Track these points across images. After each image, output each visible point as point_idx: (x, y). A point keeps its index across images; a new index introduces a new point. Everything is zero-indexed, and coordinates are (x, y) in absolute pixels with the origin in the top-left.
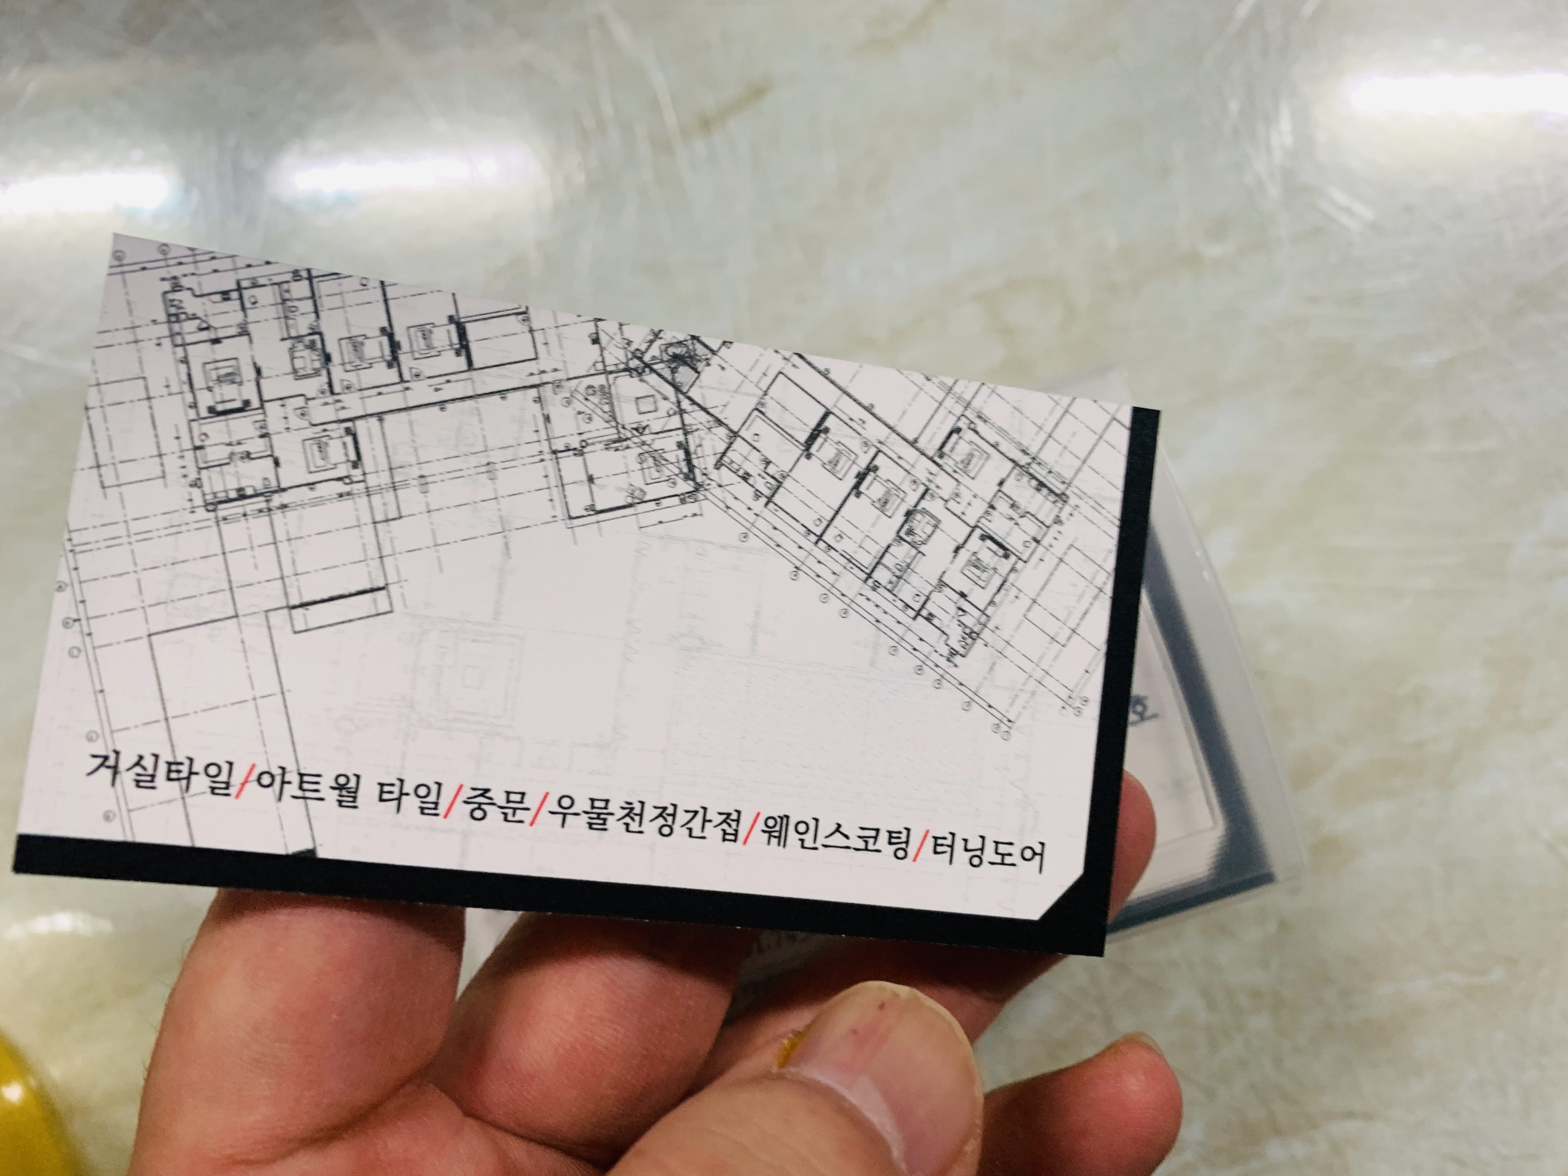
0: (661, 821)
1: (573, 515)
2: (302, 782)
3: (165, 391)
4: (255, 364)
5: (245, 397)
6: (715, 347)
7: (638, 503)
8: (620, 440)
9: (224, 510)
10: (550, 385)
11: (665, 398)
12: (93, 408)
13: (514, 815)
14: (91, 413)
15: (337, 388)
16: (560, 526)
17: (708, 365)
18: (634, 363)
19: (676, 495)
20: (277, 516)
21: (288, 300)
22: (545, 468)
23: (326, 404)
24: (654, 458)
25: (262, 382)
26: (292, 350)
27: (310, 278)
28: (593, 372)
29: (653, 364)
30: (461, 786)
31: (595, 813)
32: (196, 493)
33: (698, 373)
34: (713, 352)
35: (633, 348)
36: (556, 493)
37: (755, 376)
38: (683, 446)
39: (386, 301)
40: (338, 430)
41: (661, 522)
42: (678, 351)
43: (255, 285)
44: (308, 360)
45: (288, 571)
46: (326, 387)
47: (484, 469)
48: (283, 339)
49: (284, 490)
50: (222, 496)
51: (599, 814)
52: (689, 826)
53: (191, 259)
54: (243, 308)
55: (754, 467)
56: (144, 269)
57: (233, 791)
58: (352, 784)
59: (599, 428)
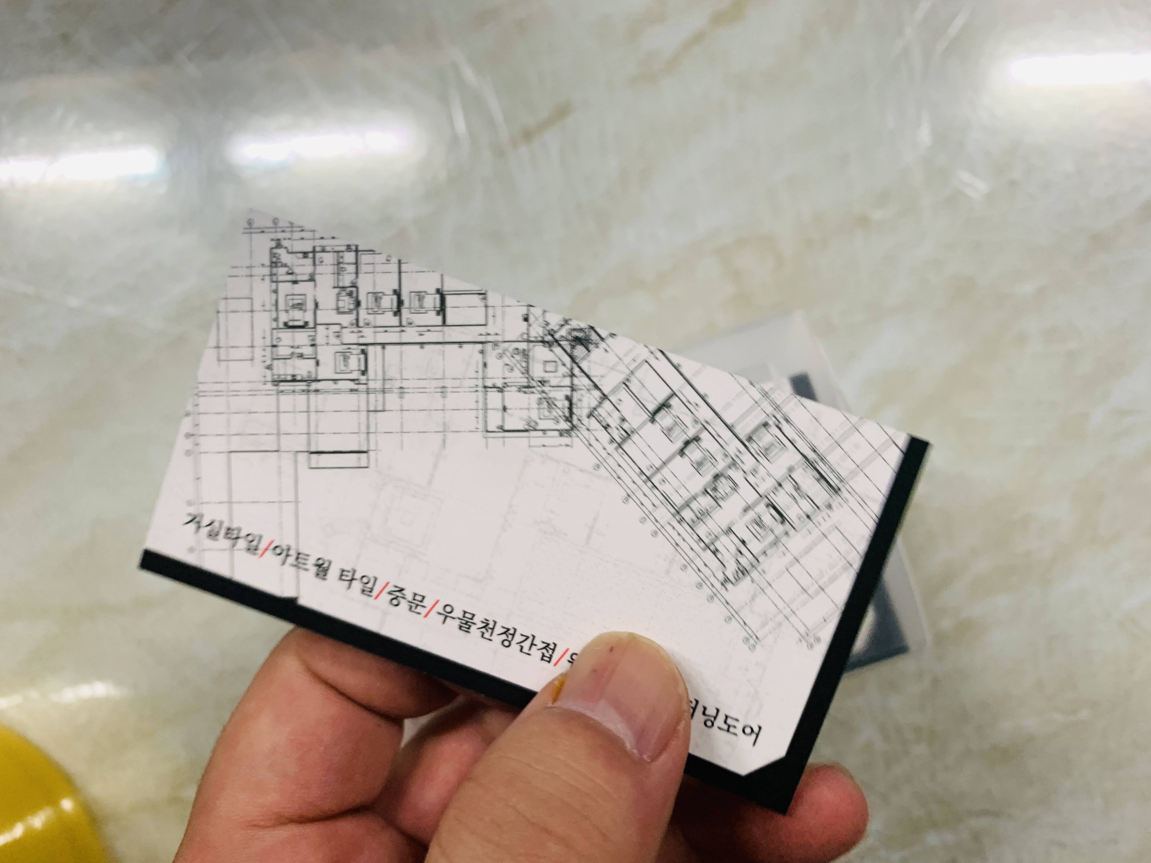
0: (504, 637)
1: (489, 429)
2: (297, 558)
3: (262, 308)
4: (315, 300)
5: (306, 320)
6: (603, 336)
7: (531, 430)
8: (528, 387)
9: (283, 386)
10: (491, 344)
11: (564, 365)
12: (222, 312)
13: (416, 608)
14: (220, 315)
15: (361, 324)
16: (479, 436)
17: (597, 347)
18: (549, 338)
19: (558, 430)
20: (312, 396)
21: (342, 263)
22: (477, 396)
23: (352, 332)
24: (549, 404)
25: (318, 312)
26: (338, 294)
27: (357, 251)
28: (520, 339)
29: (561, 341)
30: (388, 584)
31: (466, 621)
32: (268, 373)
33: (589, 351)
34: (602, 339)
35: (549, 328)
36: (481, 413)
37: (627, 360)
38: (569, 399)
39: (400, 272)
40: (356, 350)
41: (544, 446)
42: (580, 335)
43: (323, 251)
44: (347, 303)
45: (312, 430)
46: (354, 321)
47: (439, 390)
48: (334, 287)
49: (319, 381)
50: (282, 378)
51: (467, 622)
52: (522, 644)
53: (289, 229)
54: (314, 264)
55: (614, 422)
56: (263, 232)
57: (260, 552)
58: (326, 565)
59: (517, 377)
